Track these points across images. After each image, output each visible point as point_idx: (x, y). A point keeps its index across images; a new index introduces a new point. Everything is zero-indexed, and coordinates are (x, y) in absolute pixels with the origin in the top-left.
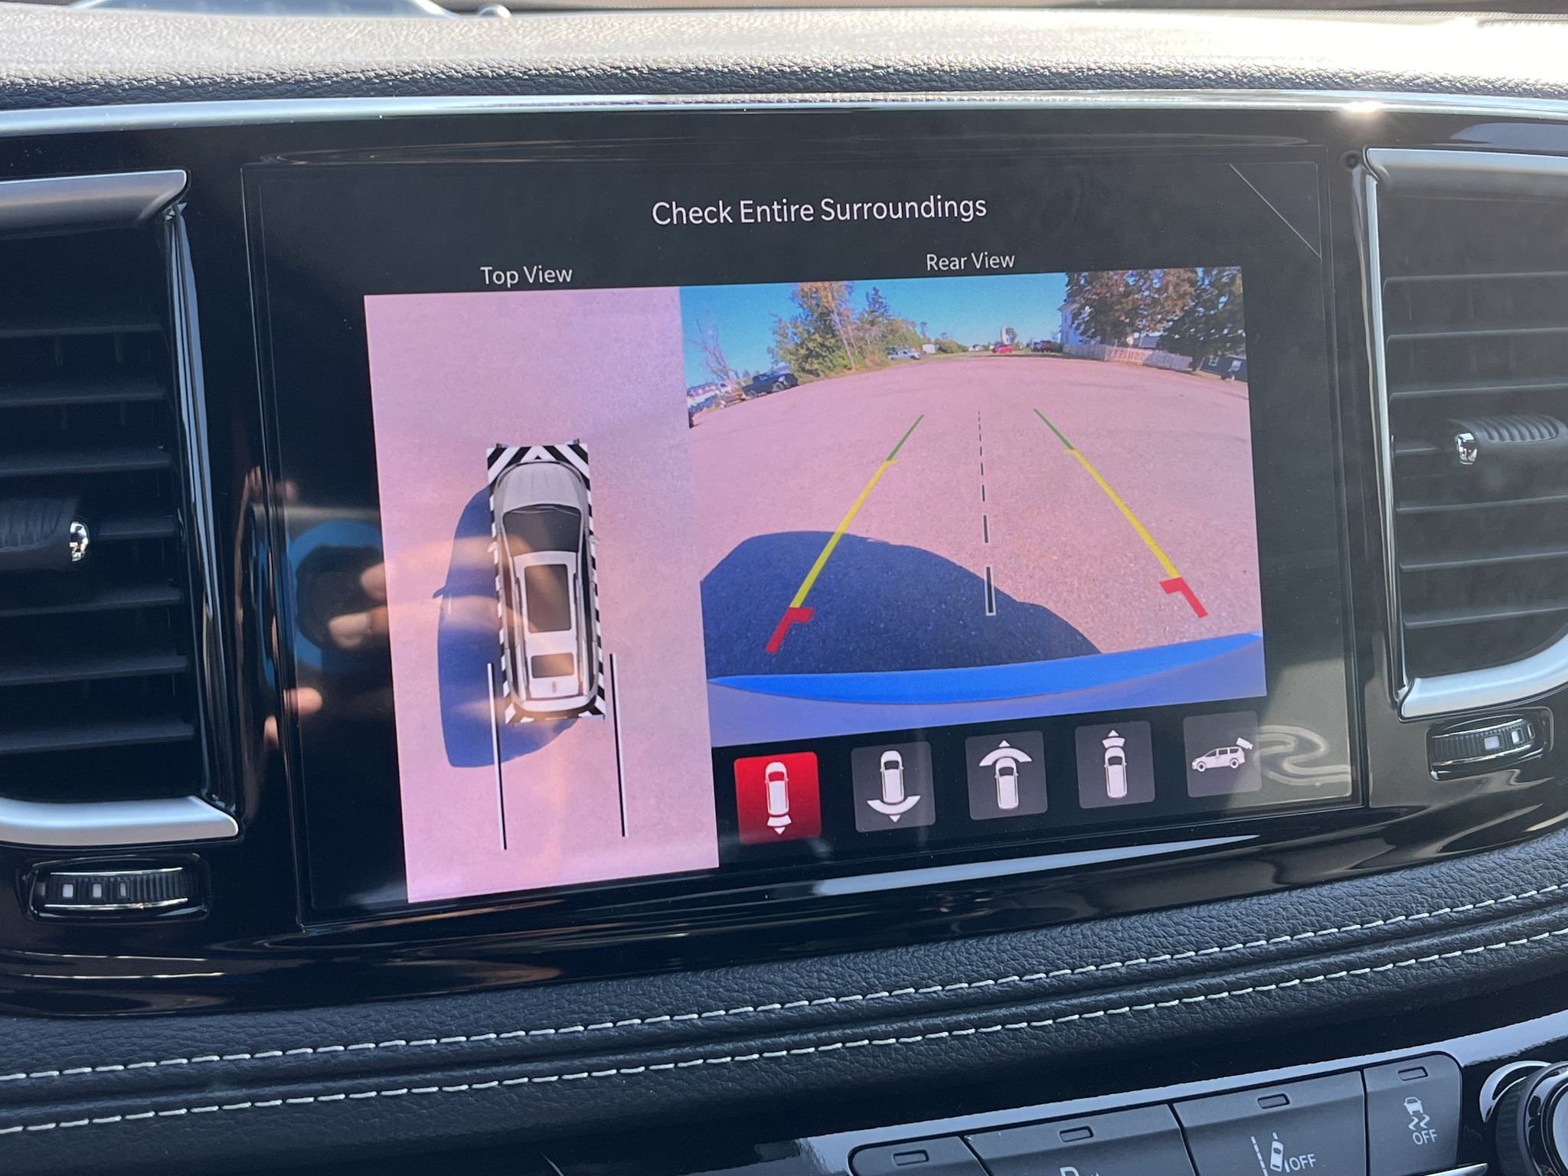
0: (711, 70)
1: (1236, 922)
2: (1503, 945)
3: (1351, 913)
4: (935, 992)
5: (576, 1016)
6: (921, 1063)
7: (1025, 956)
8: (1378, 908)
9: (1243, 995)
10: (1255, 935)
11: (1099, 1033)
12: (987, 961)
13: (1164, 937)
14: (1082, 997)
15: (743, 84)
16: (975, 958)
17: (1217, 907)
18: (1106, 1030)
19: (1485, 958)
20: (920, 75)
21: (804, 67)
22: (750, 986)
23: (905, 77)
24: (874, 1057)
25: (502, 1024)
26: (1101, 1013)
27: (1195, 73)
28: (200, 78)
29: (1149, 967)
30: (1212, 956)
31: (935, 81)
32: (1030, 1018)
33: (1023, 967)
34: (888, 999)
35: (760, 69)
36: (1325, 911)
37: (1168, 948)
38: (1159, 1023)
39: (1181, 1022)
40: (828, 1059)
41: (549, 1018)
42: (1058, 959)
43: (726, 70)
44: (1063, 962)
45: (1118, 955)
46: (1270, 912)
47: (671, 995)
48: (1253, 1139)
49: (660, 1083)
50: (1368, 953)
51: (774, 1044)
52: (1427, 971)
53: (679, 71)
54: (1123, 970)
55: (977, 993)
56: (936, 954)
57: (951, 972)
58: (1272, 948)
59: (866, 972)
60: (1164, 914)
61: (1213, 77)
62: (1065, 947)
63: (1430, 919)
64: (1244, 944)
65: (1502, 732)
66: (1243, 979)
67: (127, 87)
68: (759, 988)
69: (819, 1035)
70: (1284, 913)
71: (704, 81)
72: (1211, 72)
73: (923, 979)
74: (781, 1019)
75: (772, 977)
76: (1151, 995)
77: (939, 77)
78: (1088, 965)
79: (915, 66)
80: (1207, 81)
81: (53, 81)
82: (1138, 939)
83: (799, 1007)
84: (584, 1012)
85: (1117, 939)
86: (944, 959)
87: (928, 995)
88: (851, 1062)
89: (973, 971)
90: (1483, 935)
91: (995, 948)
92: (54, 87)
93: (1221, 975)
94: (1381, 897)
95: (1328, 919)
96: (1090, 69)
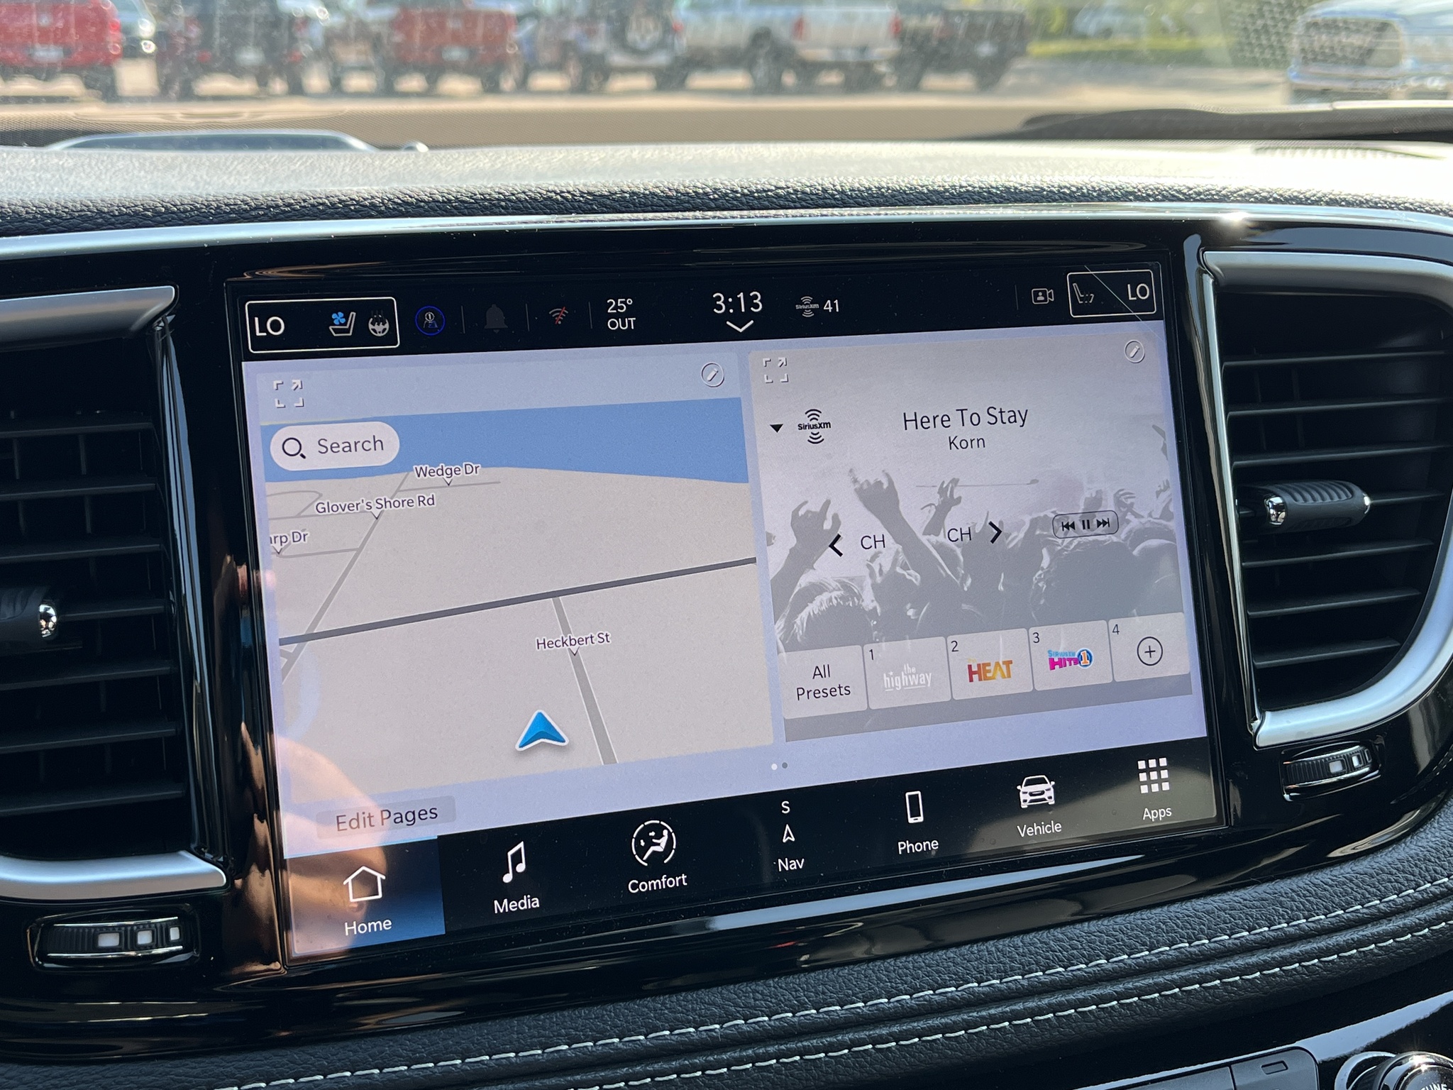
0: (634, 193)
1: (1123, 936)
2: (1354, 952)
3: (1222, 926)
4: (859, 1008)
5: (536, 1040)
6: (849, 1075)
7: (938, 972)
8: (1246, 921)
9: (1130, 1004)
10: (1139, 947)
11: (1006, 1042)
12: (904, 978)
13: (1060, 951)
14: (990, 1009)
15: (662, 204)
17: (1106, 922)
18: (1011, 1039)
19: (1338, 965)
20: (817, 194)
21: (715, 189)
22: (692, 1007)
23: (803, 196)
24: (806, 1069)
25: (467, 1050)
26: (1007, 1024)
27: (1052, 189)
28: (182, 204)
29: (1048, 979)
30: (1101, 967)
31: (829, 199)
32: (944, 1029)
33: (937, 983)
34: (817, 1016)
35: (677, 191)
36: (1199, 925)
37: (1064, 961)
38: (1059, 1031)
39: (1077, 1029)
40: (764, 1074)
41: (511, 1042)
42: (968, 974)
43: (647, 192)
44: (972, 977)
45: (1019, 969)
46: (1152, 927)
47: (622, 1019)
50: (1238, 963)
51: (715, 1062)
52: (1290, 977)
53: (606, 193)
54: (1025, 983)
55: (897, 1007)
56: (859, 972)
57: (872, 988)
58: (1154, 958)
59: (796, 991)
60: (1059, 930)
61: (1068, 192)
62: (973, 963)
63: (1290, 929)
64: (1129, 956)
65: (1344, 757)
66: (1131, 989)
67: (117, 213)
68: (700, 1009)
69: (757, 1051)
70: (1164, 927)
71: (628, 202)
72: (1065, 187)
73: (848, 996)
74: (721, 1038)
75: (713, 998)
76: (1050, 1005)
77: (833, 195)
78: (993, 978)
79: (811, 186)
80: (1062, 195)
81: (50, 209)
82: (1036, 953)
83: (736, 1025)
84: (542, 1036)
85: (1018, 955)
86: (866, 977)
87: (852, 1010)
88: (786, 1075)
89: (891, 987)
90: (1335, 944)
91: (910, 965)
92: (51, 214)
93: (1112, 986)
94: (1247, 910)
95: (1202, 931)
96: (961, 187)
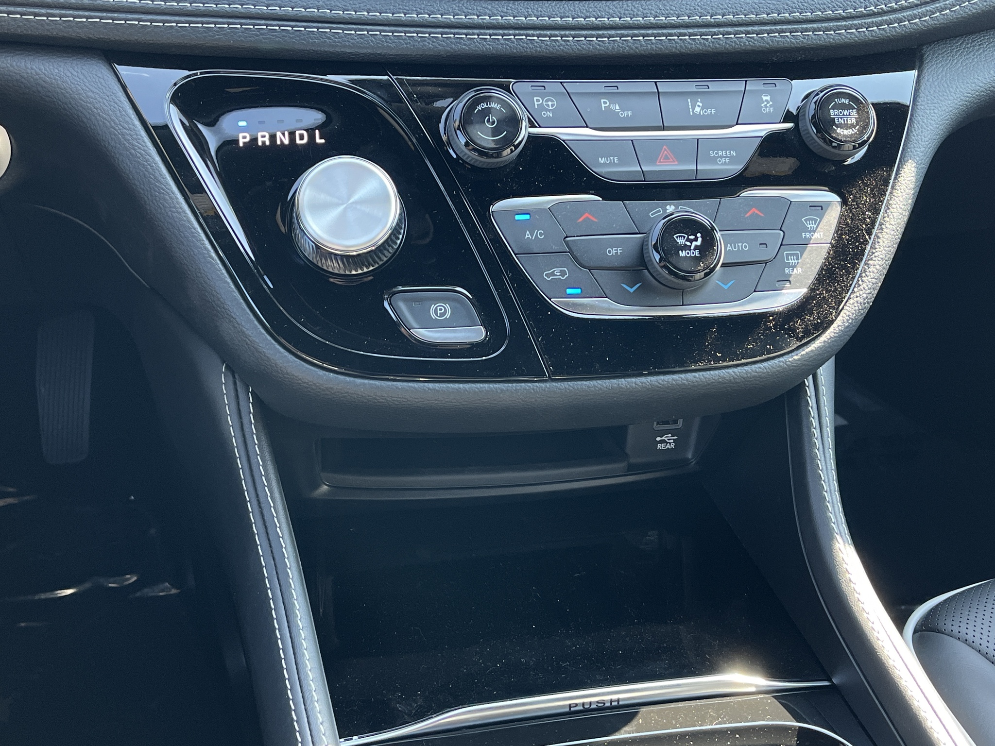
2: (822, 33)
3: (752, 10)
4: (557, 20)
5: (401, 10)
6: (547, 49)
8: (765, 9)
9: (695, 39)
10: (706, 14)
11: (628, 47)
12: (582, 11)
13: (664, 10)
14: (622, 30)
16: (577, 9)
18: (630, 46)
19: (812, 38)
24: (527, 44)
25: (370, 9)
26: (630, 38)
29: (654, 22)
30: (684, 20)
32: (597, 36)
33: (598, 15)
34: (536, 21)
36: (740, 7)
37: (664, 15)
38: (656, 46)
39: (665, 47)
40: (507, 42)
41: (390, 9)
42: (614, 13)
44: (616, 15)
45: (641, 15)
47: (442, 7)
48: (689, 100)
49: (434, 42)
50: (756, 28)
51: (485, 33)
52: (783, 39)
54: (642, 22)
55: (575, 23)
57: (565, 13)
58: (712, 20)
59: (528, 8)
62: (618, 9)
63: (789, 17)
64: (700, 17)
66: (697, 32)
68: (480, 9)
69: (504, 32)
73: (552, 14)
74: (488, 23)
76: (653, 33)
78: (627, 17)
82: (652, 9)
83: (497, 19)
84: (405, 9)
85: (642, 8)
86: (563, 7)
87: (554, 21)
88: (517, 44)
89: (575, 14)
90: (813, 27)
93: (687, 29)
94: (768, 5)
95: (741, 11)
